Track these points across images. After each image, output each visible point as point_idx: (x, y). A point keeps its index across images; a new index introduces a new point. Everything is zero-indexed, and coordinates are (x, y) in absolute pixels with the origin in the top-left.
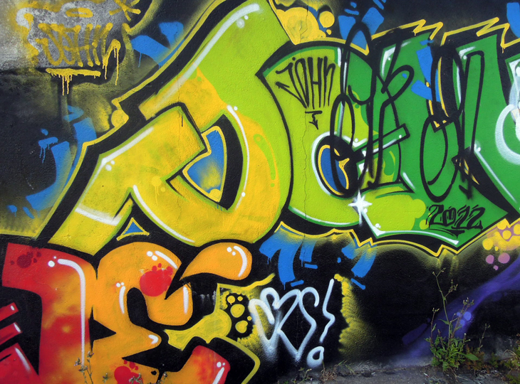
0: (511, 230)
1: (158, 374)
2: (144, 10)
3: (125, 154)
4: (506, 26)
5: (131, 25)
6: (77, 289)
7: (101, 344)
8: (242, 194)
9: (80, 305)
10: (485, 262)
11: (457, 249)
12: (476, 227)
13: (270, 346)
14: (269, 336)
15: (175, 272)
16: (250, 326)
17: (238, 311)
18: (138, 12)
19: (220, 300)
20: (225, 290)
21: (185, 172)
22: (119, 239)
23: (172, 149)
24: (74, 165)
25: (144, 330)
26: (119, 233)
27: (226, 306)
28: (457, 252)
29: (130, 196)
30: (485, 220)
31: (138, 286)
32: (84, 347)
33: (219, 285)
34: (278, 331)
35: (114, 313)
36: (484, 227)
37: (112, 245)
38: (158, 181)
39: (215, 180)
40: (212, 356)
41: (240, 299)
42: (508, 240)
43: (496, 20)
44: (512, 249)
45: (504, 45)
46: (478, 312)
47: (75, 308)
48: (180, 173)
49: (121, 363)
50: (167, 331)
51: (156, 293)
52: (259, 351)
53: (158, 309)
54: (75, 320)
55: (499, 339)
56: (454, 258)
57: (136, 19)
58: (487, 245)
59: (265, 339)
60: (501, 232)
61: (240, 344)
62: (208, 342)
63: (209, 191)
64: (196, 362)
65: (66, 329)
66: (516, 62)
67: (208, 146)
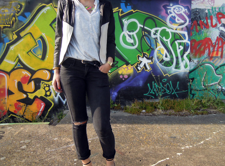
0: (127, 68)
1: (26, 105)
2: (20, 10)
3: (16, 46)
4: (121, 10)
5: (18, 13)
6: (5, 81)
7: (11, 96)
8: (47, 57)
9: (5, 86)
10: (119, 77)
11: (110, 73)
12: (116, 67)
13: (56, 99)
14: (56, 96)
15: (30, 77)
16: (51, 93)
17: (47, 89)
18: (19, 10)
19: (42, 86)
20: (43, 83)
21: (32, 50)
22: (15, 68)
23: (28, 45)
24: (4, 49)
25: (22, 93)
26: (15, 67)
27: (44, 87)
28: (110, 74)
29: (18, 57)
30: (119, 65)
31: (20, 81)
32: (6, 97)
33: (42, 81)
34: (58, 95)
35: (14, 88)
36: (118, 67)
37: (13, 70)
38: (25, 53)
39: (40, 53)
40: (40, 101)
41: (48, 85)
42: (127, 71)
43: (118, 8)
44: (128, 74)
45: (120, 15)
46: (119, 93)
47: (4, 86)
48: (30, 51)
49: (16, 102)
50: (28, 94)
51: (25, 83)
52: (53, 100)
53: (26, 87)
54: (4, 89)
55: (127, 102)
56: (110, 76)
57: (18, 12)
58: (120, 72)
59: (55, 97)
60: (124, 68)
61: (48, 98)
62: (39, 97)
63: (38, 56)
64: (36, 103)
65: (2, 92)
66: (125, 20)
67: (38, 44)
